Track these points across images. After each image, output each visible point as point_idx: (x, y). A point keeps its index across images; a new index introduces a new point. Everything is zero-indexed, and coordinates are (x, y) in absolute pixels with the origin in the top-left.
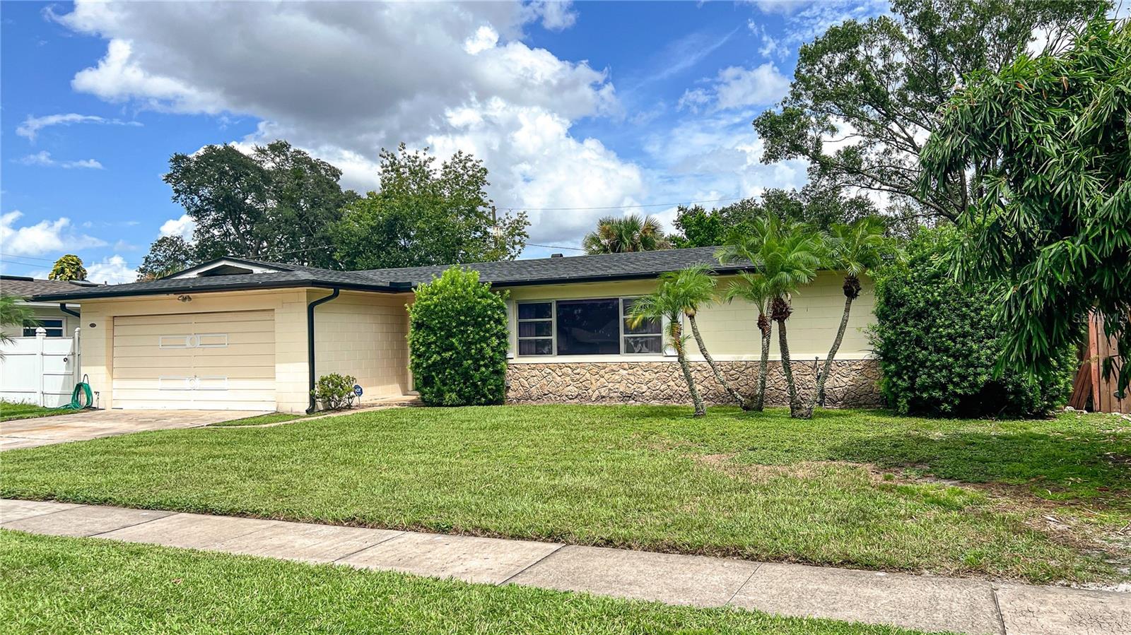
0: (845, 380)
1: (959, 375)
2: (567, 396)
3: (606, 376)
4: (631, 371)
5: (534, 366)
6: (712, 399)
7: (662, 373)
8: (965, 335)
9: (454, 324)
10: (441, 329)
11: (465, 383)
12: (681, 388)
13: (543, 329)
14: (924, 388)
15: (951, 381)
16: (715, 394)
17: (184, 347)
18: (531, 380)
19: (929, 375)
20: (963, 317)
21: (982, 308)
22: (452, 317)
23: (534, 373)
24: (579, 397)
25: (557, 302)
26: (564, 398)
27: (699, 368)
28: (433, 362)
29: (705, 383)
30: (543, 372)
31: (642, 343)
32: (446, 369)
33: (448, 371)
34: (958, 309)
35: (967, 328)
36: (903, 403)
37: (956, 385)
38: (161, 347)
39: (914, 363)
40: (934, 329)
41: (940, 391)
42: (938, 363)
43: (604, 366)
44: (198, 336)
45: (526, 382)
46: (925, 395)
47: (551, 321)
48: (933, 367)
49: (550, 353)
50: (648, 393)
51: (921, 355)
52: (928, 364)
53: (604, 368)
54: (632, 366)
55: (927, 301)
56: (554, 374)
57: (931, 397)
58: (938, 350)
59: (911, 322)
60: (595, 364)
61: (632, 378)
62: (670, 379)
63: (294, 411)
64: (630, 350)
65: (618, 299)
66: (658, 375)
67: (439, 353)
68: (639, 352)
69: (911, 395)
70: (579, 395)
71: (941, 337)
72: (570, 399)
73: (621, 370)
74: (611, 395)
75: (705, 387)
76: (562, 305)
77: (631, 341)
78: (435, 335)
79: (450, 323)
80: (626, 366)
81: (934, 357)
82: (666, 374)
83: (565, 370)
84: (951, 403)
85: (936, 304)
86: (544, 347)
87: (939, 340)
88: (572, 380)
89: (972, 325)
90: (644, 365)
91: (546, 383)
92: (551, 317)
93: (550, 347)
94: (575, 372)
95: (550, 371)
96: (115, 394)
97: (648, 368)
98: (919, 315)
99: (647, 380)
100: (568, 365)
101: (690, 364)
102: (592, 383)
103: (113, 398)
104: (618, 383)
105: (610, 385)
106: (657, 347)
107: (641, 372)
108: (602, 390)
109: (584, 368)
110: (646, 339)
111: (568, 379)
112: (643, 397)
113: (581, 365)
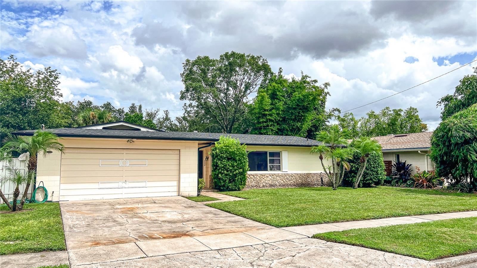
2: (252, 186)
3: (265, 178)
12: (287, 182)
16: (296, 184)
17: (119, 166)
27: (292, 176)
29: (294, 180)
38: (100, 165)
43: (264, 175)
50: (278, 184)
54: (273, 175)
60: (261, 175)
61: (273, 179)
62: (284, 179)
63: (190, 195)
64: (271, 170)
65: (267, 152)
66: (281, 178)
68: (274, 170)
70: (256, 185)
73: (270, 176)
74: (267, 185)
75: (294, 182)
77: (271, 166)
88: (254, 180)
90: (276, 174)
94: (255, 177)
96: (62, 193)
97: (278, 175)
99: (278, 180)
100: (252, 175)
101: (290, 174)
102: (260, 181)
103: (60, 195)
104: (268, 180)
105: (266, 182)
106: (279, 168)
107: (276, 177)
108: (264, 183)
109: (257, 176)
110: (275, 166)
111: (252, 180)
112: (276, 186)
113: (257, 175)
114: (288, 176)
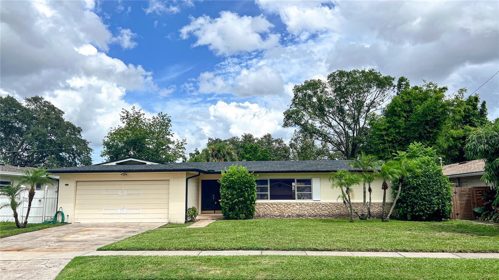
0: (377, 209)
1: (428, 207)
2: (275, 216)
3: (291, 208)
4: (300, 206)
5: (261, 204)
6: (331, 216)
7: (313, 207)
8: (429, 195)
9: (244, 187)
10: (239, 189)
11: (246, 210)
12: (320, 212)
13: (265, 190)
14: (416, 212)
15: (426, 209)
16: (332, 214)
17: (118, 195)
18: (260, 209)
19: (419, 208)
20: (428, 189)
21: (433, 187)
22: (243, 184)
23: (261, 206)
24: (280, 216)
25: (270, 179)
26: (274, 216)
27: (326, 205)
28: (235, 202)
29: (329, 211)
30: (265, 206)
31: (304, 196)
32: (239, 204)
33: (240, 205)
34: (426, 187)
35: (430, 193)
36: (409, 216)
37: (427, 210)
38: (104, 195)
39: (413, 203)
40: (419, 193)
41: (422, 212)
42: (422, 204)
43: (290, 204)
44: (126, 191)
45: (257, 210)
46: (417, 214)
47: (268, 187)
48: (419, 205)
49: (267, 199)
50: (307, 215)
51: (416, 201)
52: (418, 204)
53: (290, 205)
54: (301, 204)
55: (417, 184)
56: (269, 207)
57: (419, 214)
58: (421, 200)
59: (412, 191)
60: (286, 204)
61: (301, 209)
62: (315, 209)
63: (178, 222)
64: (299, 198)
65: (294, 179)
66: (311, 207)
67: (238, 199)
68: (303, 199)
69: (411, 214)
70: (280, 215)
71: (422, 195)
72: (276, 217)
73: (297, 206)
74: (293, 215)
75: (329, 212)
76: (271, 180)
77: (300, 195)
78: (236, 191)
79: (242, 187)
80: (299, 204)
81: (420, 202)
82: (314, 207)
83: (274, 205)
84: (425, 216)
85: (420, 185)
86: (264, 196)
87: (421, 196)
88: (277, 209)
89: (431, 192)
90: (306, 204)
91: (266, 210)
92: (268, 185)
93: (267, 197)
94: (278, 206)
95: (268, 206)
96: (76, 216)
97: (307, 205)
98: (414, 188)
99: (307, 209)
100: (275, 203)
101: (323, 204)
102: (285, 211)
103: (75, 218)
104: (296, 210)
105: (292, 211)
106: (310, 197)
107: (305, 206)
108: (289, 213)
109: (282, 205)
110: (305, 194)
111: (275, 209)
112: (305, 216)
113: (280, 204)
114: (321, 205)
